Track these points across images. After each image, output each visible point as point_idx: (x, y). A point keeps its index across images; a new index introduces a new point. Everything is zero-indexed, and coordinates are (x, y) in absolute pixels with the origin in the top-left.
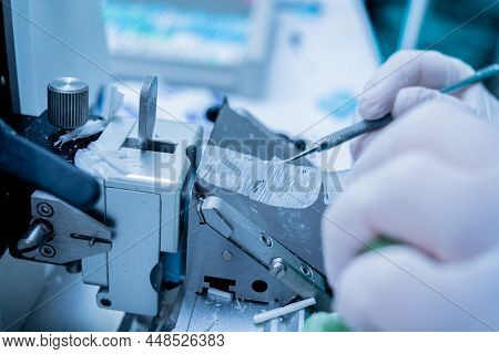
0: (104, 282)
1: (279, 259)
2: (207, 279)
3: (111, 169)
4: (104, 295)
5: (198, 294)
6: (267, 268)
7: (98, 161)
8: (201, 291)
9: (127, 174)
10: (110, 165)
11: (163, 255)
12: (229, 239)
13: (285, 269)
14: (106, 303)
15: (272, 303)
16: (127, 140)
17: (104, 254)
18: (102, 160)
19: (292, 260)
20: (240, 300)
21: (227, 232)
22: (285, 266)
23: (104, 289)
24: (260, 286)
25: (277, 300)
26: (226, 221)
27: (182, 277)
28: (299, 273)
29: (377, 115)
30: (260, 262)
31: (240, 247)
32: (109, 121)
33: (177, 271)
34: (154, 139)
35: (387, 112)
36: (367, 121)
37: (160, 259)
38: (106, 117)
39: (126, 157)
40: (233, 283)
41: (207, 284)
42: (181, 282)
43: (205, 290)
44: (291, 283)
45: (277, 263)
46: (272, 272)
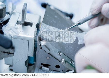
0: (11, 64)
1: (64, 60)
2: (42, 64)
3: (13, 32)
4: (11, 68)
5: (39, 68)
6: (60, 62)
7: (9, 30)
8: (40, 67)
9: (18, 34)
10: (13, 31)
11: (29, 57)
12: (49, 53)
13: (65, 62)
14: (11, 70)
15: (61, 71)
16: (18, 21)
17: (11, 57)
18: (11, 29)
19: (67, 59)
20: (52, 70)
21: (48, 52)
22: (65, 61)
23: (11, 66)
24: (58, 67)
25: (63, 71)
26: (48, 48)
27: (34, 63)
28: (69, 63)
29: (96, 13)
30: (58, 60)
31: (52, 56)
32: (12, 14)
33: (33, 61)
34: (26, 21)
35: (99, 12)
36: (93, 15)
37: (28, 58)
38: (10, 13)
39: (18, 28)
40: (50, 65)
41: (42, 66)
42: (34, 64)
43: (41, 67)
44: (67, 66)
45: (63, 61)
46: (61, 63)
